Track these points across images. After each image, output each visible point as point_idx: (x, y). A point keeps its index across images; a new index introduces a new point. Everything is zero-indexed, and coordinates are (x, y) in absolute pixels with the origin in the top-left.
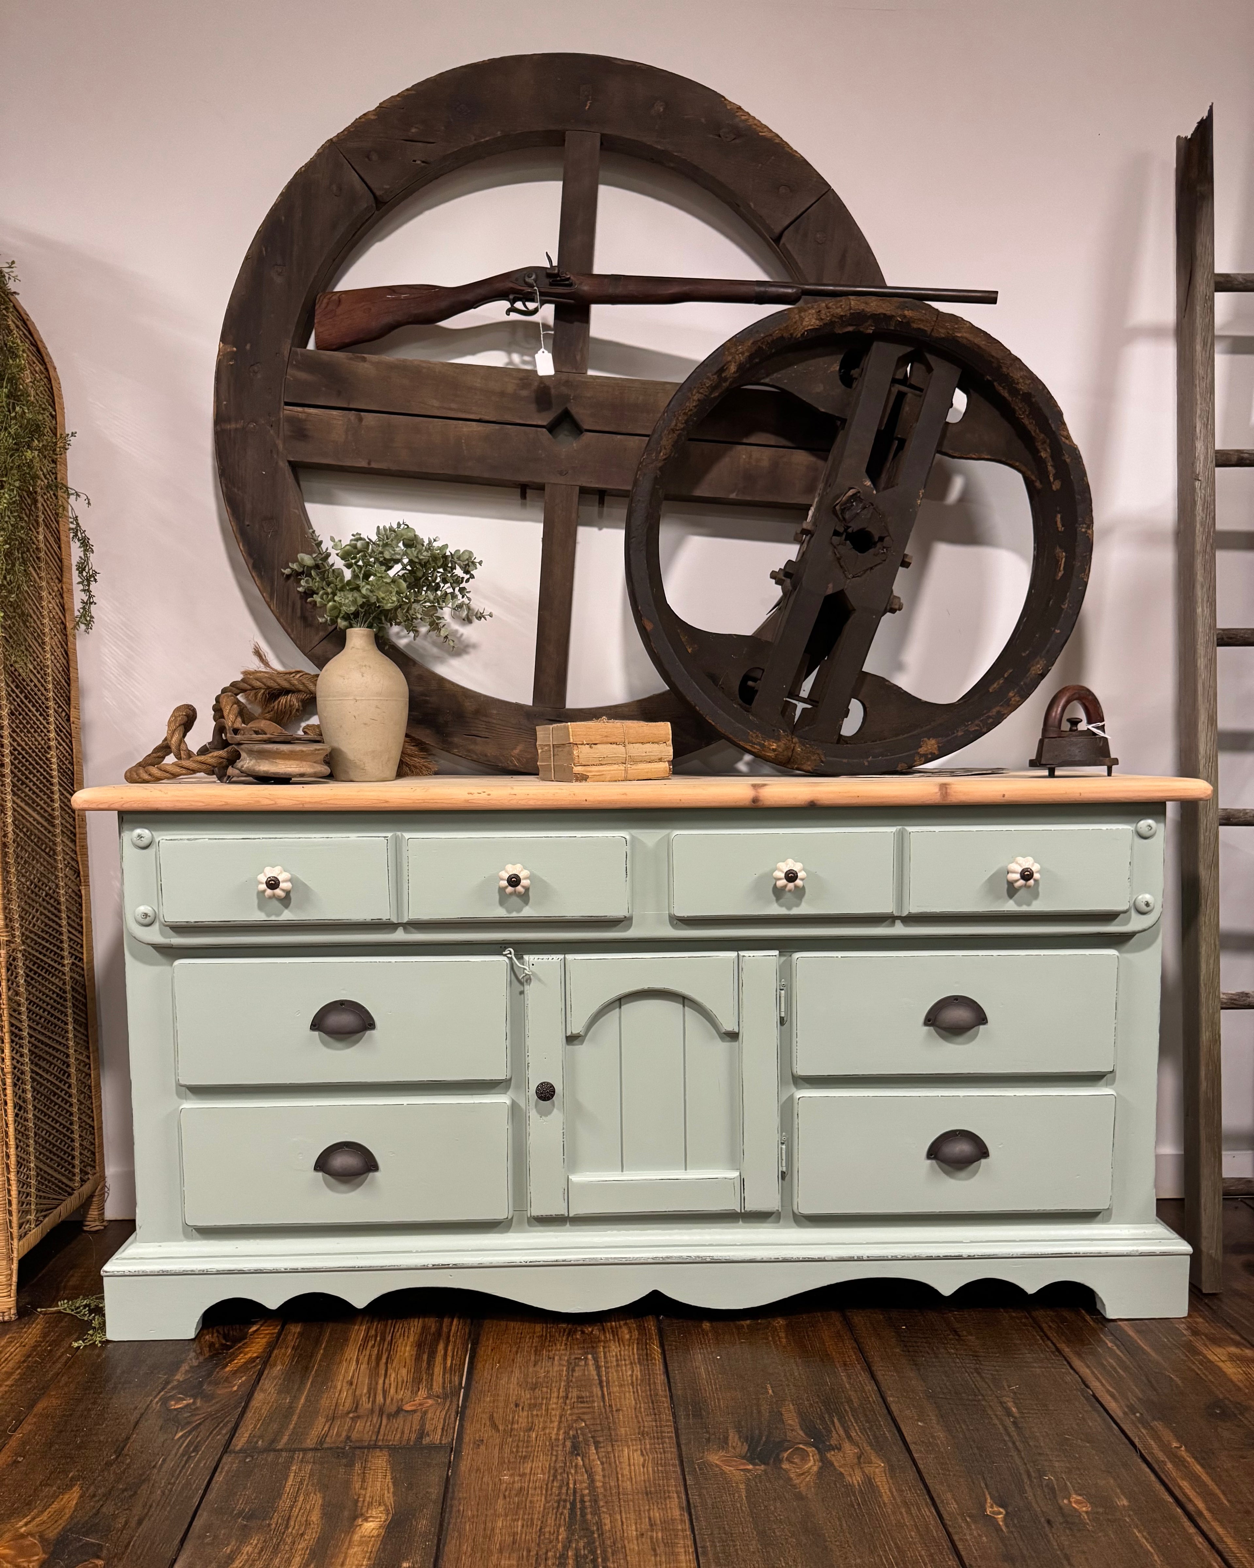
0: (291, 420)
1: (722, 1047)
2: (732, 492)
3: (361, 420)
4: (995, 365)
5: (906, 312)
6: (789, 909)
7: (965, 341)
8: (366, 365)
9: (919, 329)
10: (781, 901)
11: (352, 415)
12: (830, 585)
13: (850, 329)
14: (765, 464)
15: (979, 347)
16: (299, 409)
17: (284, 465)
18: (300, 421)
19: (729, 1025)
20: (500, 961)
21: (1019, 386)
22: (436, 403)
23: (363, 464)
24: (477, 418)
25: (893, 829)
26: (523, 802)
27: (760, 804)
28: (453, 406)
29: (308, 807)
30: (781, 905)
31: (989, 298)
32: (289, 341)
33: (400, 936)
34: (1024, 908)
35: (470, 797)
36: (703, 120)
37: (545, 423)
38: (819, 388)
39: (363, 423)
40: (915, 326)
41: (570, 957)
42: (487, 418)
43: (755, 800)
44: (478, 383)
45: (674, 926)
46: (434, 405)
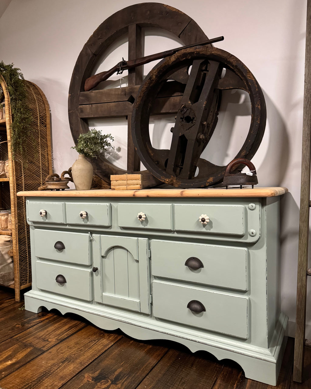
0: (81, 108)
1: (136, 264)
2: (170, 110)
3: (92, 106)
4: (225, 59)
5: (197, 50)
6: (145, 226)
7: (215, 54)
8: (93, 93)
9: (202, 54)
10: (143, 224)
11: (90, 105)
12: (180, 133)
13: (184, 58)
14: (178, 101)
15: (219, 55)
16: (81, 106)
17: (79, 119)
18: (82, 108)
19: (136, 258)
22: (106, 99)
23: (93, 116)
24: (113, 101)
25: (171, 204)
27: (135, 196)
28: (109, 99)
29: (49, 196)
32: (79, 91)
33: (67, 227)
34: (208, 231)
35: (76, 194)
36: (159, 12)
37: (127, 100)
38: (182, 77)
39: (93, 107)
40: (201, 53)
41: (102, 235)
42: (116, 101)
43: (134, 195)
44: (113, 93)
45: (121, 229)
46: (105, 100)
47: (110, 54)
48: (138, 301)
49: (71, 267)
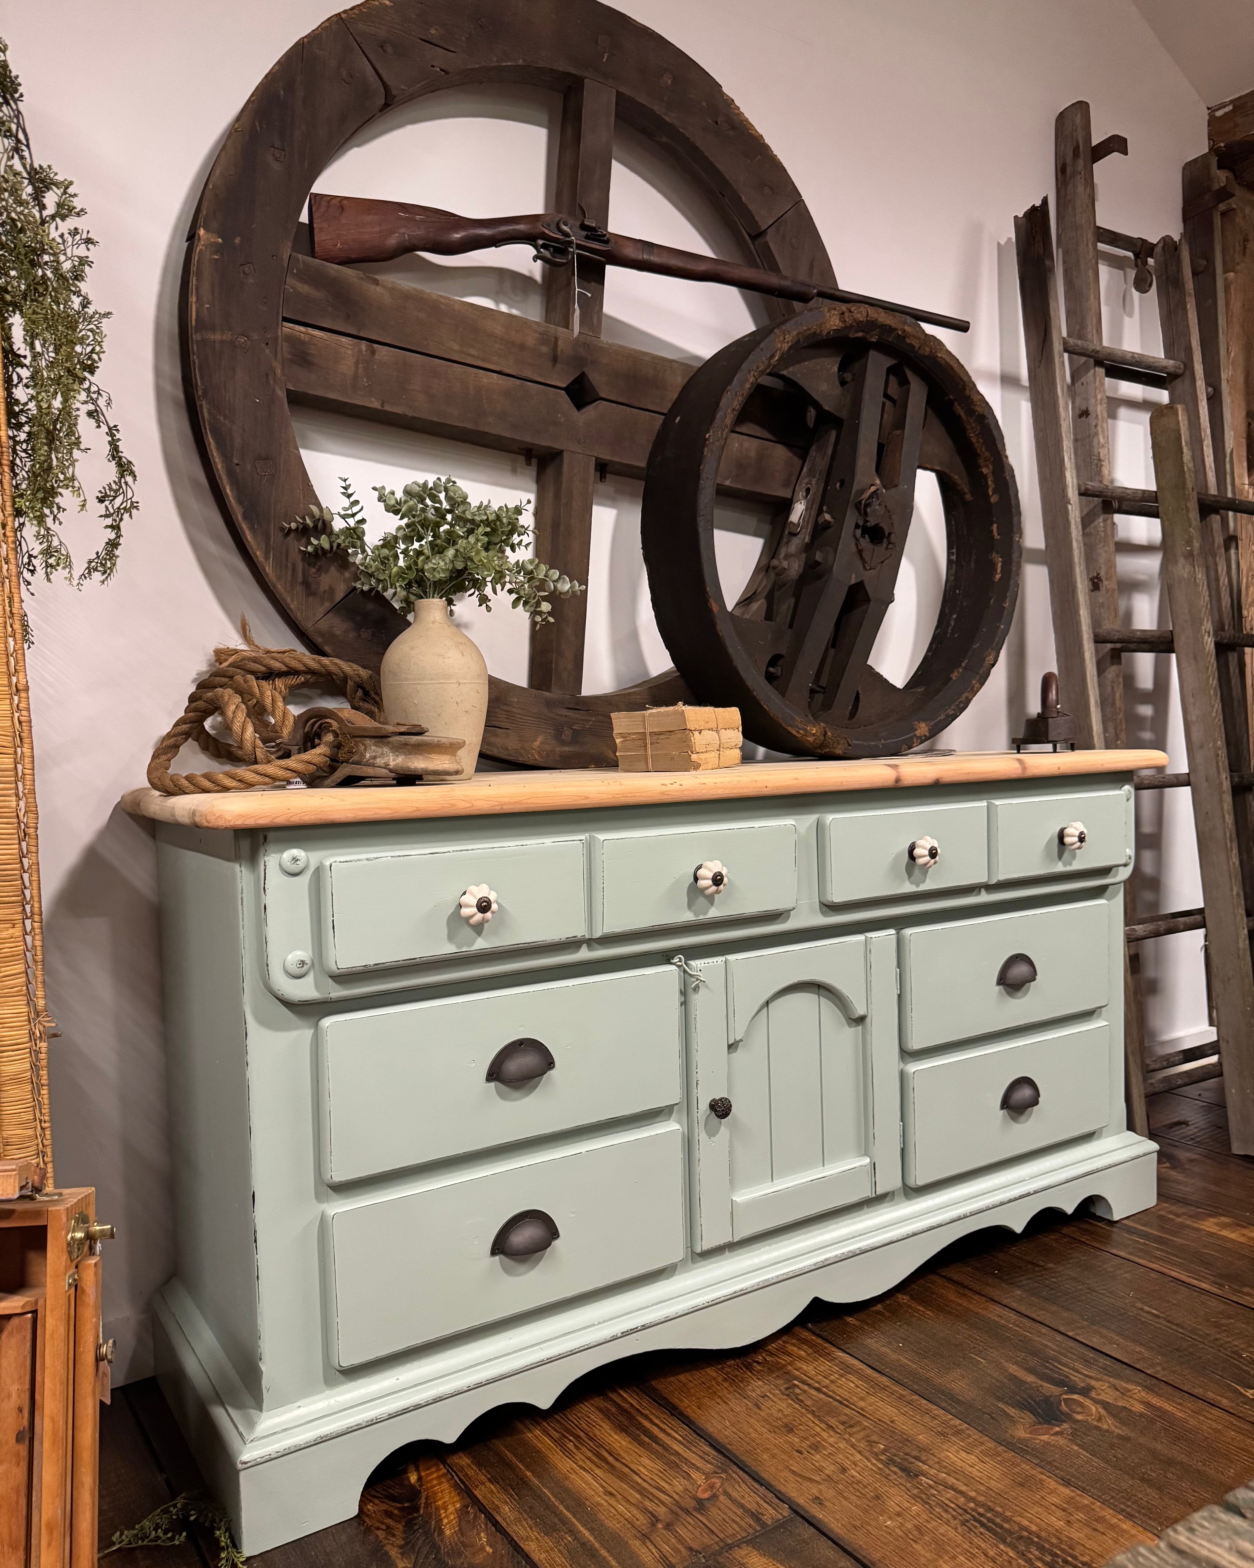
0: (291, 340)
1: (850, 1033)
3: (373, 352)
4: (960, 387)
5: (906, 328)
6: (918, 886)
7: (943, 362)
8: (379, 289)
9: (911, 344)
10: (912, 878)
11: (364, 345)
12: (853, 576)
13: (860, 334)
15: (952, 368)
16: (302, 329)
17: (282, 394)
18: (303, 343)
19: (860, 1011)
20: (669, 970)
21: (977, 408)
22: (456, 347)
23: (375, 404)
24: (498, 369)
25: (984, 804)
26: (711, 792)
27: (900, 784)
28: (473, 352)
30: (912, 883)
31: (962, 327)
32: (290, 244)
33: (584, 954)
34: (1069, 868)
35: (664, 788)
36: (704, 104)
37: (564, 386)
38: (824, 387)
39: (377, 357)
40: (908, 341)
41: (731, 957)
42: (507, 371)
43: (898, 780)
44: (498, 330)
45: (823, 913)
46: (453, 348)
47: (410, 128)
48: (866, 1161)
49: (583, 1150)
